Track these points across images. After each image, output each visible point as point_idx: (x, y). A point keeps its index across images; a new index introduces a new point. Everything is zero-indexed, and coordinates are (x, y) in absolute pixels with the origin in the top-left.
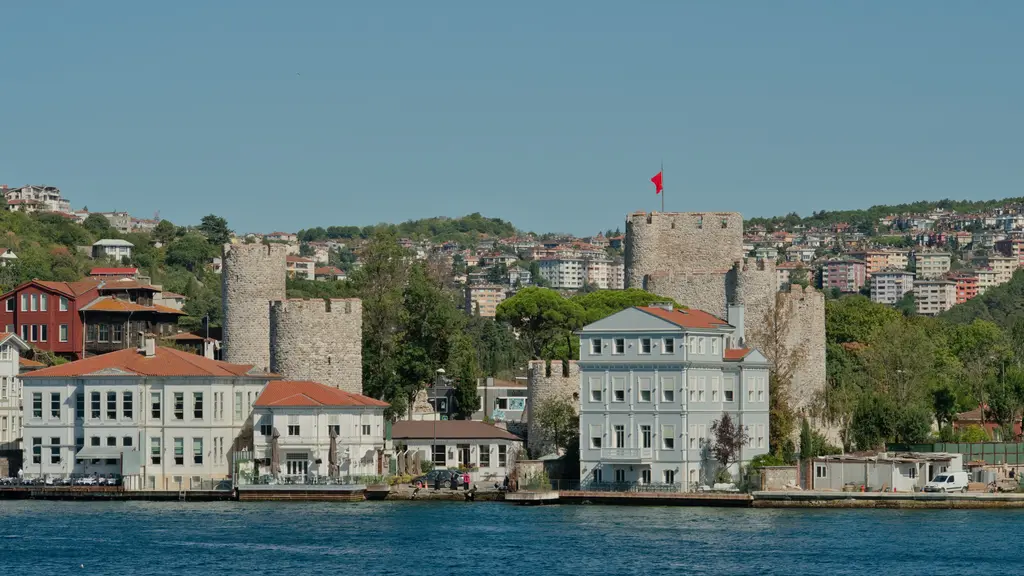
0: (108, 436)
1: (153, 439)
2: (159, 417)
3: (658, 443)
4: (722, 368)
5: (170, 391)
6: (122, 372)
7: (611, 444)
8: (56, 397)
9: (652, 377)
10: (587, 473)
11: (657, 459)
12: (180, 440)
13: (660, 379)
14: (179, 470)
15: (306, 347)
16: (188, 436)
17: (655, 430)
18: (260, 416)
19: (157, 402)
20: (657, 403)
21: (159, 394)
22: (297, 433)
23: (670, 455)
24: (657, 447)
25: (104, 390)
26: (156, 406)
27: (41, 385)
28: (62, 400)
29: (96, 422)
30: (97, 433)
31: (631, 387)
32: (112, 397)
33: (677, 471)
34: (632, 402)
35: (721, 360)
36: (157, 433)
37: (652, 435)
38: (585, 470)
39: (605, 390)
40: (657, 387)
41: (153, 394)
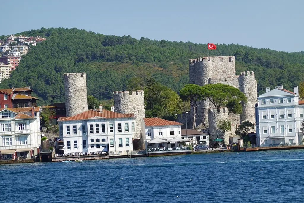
0: (97, 139)
1: (111, 139)
2: (112, 131)
3: (287, 131)
4: (299, 107)
5: (116, 123)
6: (100, 117)
7: (270, 132)
8: (75, 127)
9: (284, 110)
10: (262, 142)
11: (287, 136)
12: (121, 139)
13: (287, 111)
14: (121, 149)
15: (131, 107)
16: (124, 137)
17: (286, 126)
18: (147, 130)
19: (111, 127)
20: (286, 118)
21: (112, 124)
22: (162, 134)
23: (291, 134)
24: (287, 132)
25: (94, 124)
26: (111, 128)
27: (69, 123)
28: (78, 128)
29: (92, 134)
30: (92, 138)
31: (277, 114)
32: (97, 126)
33: (294, 139)
34: (277, 119)
35: (298, 104)
36: (113, 137)
37: (285, 128)
38: (262, 141)
39: (268, 115)
40: (286, 113)
41: (110, 124)
